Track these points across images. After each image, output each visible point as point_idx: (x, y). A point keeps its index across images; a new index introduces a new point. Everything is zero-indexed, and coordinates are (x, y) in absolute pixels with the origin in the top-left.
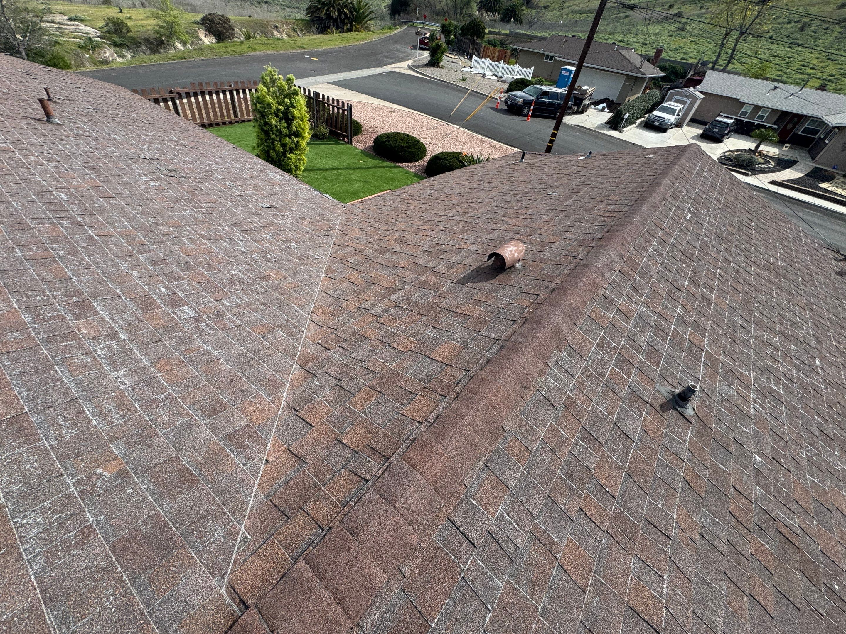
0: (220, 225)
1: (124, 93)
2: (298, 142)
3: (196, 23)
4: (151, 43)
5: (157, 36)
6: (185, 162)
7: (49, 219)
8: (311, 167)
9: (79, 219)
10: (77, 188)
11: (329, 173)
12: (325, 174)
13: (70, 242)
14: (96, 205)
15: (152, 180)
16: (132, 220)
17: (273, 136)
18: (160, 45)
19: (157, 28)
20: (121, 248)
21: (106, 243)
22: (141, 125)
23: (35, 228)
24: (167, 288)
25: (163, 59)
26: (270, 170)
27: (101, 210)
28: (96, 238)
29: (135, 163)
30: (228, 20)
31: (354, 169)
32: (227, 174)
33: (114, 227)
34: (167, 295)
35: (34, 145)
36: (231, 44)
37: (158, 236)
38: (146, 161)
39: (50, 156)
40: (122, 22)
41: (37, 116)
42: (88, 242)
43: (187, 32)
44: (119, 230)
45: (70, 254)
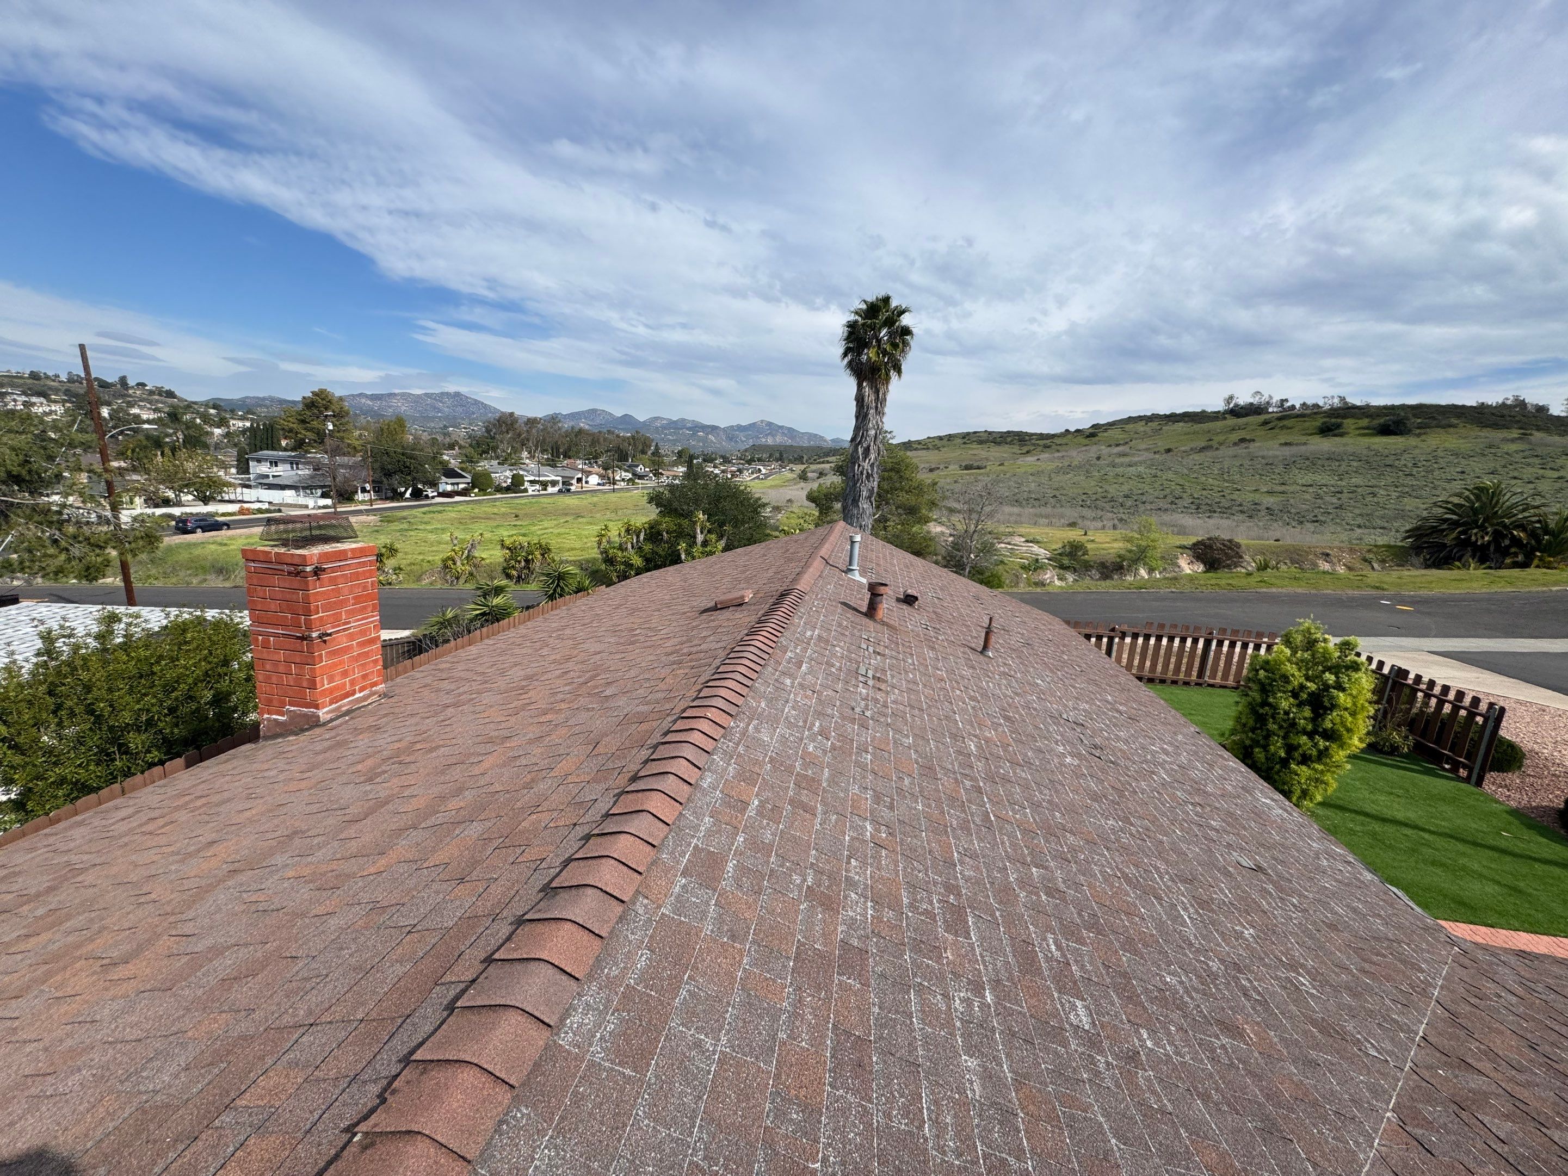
0: (1157, 868)
1: (1058, 625)
2: (1327, 749)
3: (1183, 547)
4: (1106, 567)
5: (1118, 560)
6: (1118, 738)
7: (955, 773)
8: (1341, 803)
9: (981, 784)
10: (987, 740)
11: (1390, 829)
12: (1377, 827)
13: (964, 811)
14: (1002, 771)
15: (1070, 754)
16: (1036, 806)
17: (1272, 726)
18: (1117, 570)
19: (1122, 552)
20: (1014, 845)
21: (1001, 829)
22: (1070, 672)
23: (941, 779)
24: (1059, 947)
25: (1114, 587)
26: (1261, 791)
27: (1006, 780)
28: (993, 818)
29: (1054, 723)
30: (1238, 546)
31: (1475, 844)
32: (1178, 776)
33: (1013, 810)
34: (1057, 960)
35: (962, 677)
36: (1230, 575)
37: (1062, 847)
38: (1068, 723)
39: (972, 694)
40: (1083, 545)
41: (973, 645)
42: (982, 821)
43: (1163, 558)
44: (1018, 816)
45: (962, 829)
